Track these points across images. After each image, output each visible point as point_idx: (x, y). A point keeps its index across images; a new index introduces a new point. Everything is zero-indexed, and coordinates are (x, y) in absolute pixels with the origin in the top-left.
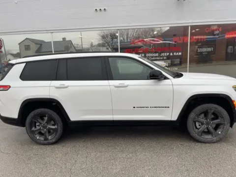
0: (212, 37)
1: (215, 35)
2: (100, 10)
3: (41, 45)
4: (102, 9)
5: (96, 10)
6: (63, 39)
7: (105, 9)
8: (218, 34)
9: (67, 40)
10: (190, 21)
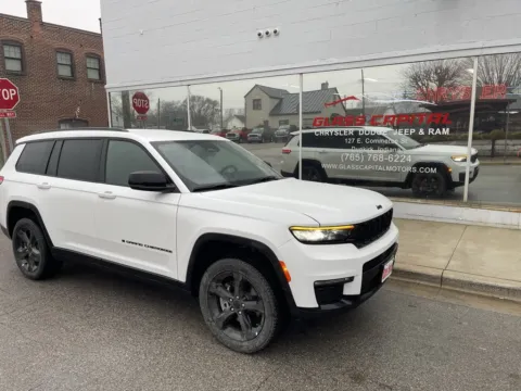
2: (267, 33)
3: (281, 100)
4: (271, 31)
5: (259, 35)
6: (323, 85)
7: (275, 32)
9: (330, 87)
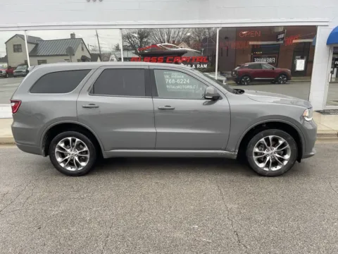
0: (275, 42)
1: (278, 40)
3: (37, 45)
6: (71, 35)
8: (282, 39)
9: (76, 37)
10: (219, 21)
